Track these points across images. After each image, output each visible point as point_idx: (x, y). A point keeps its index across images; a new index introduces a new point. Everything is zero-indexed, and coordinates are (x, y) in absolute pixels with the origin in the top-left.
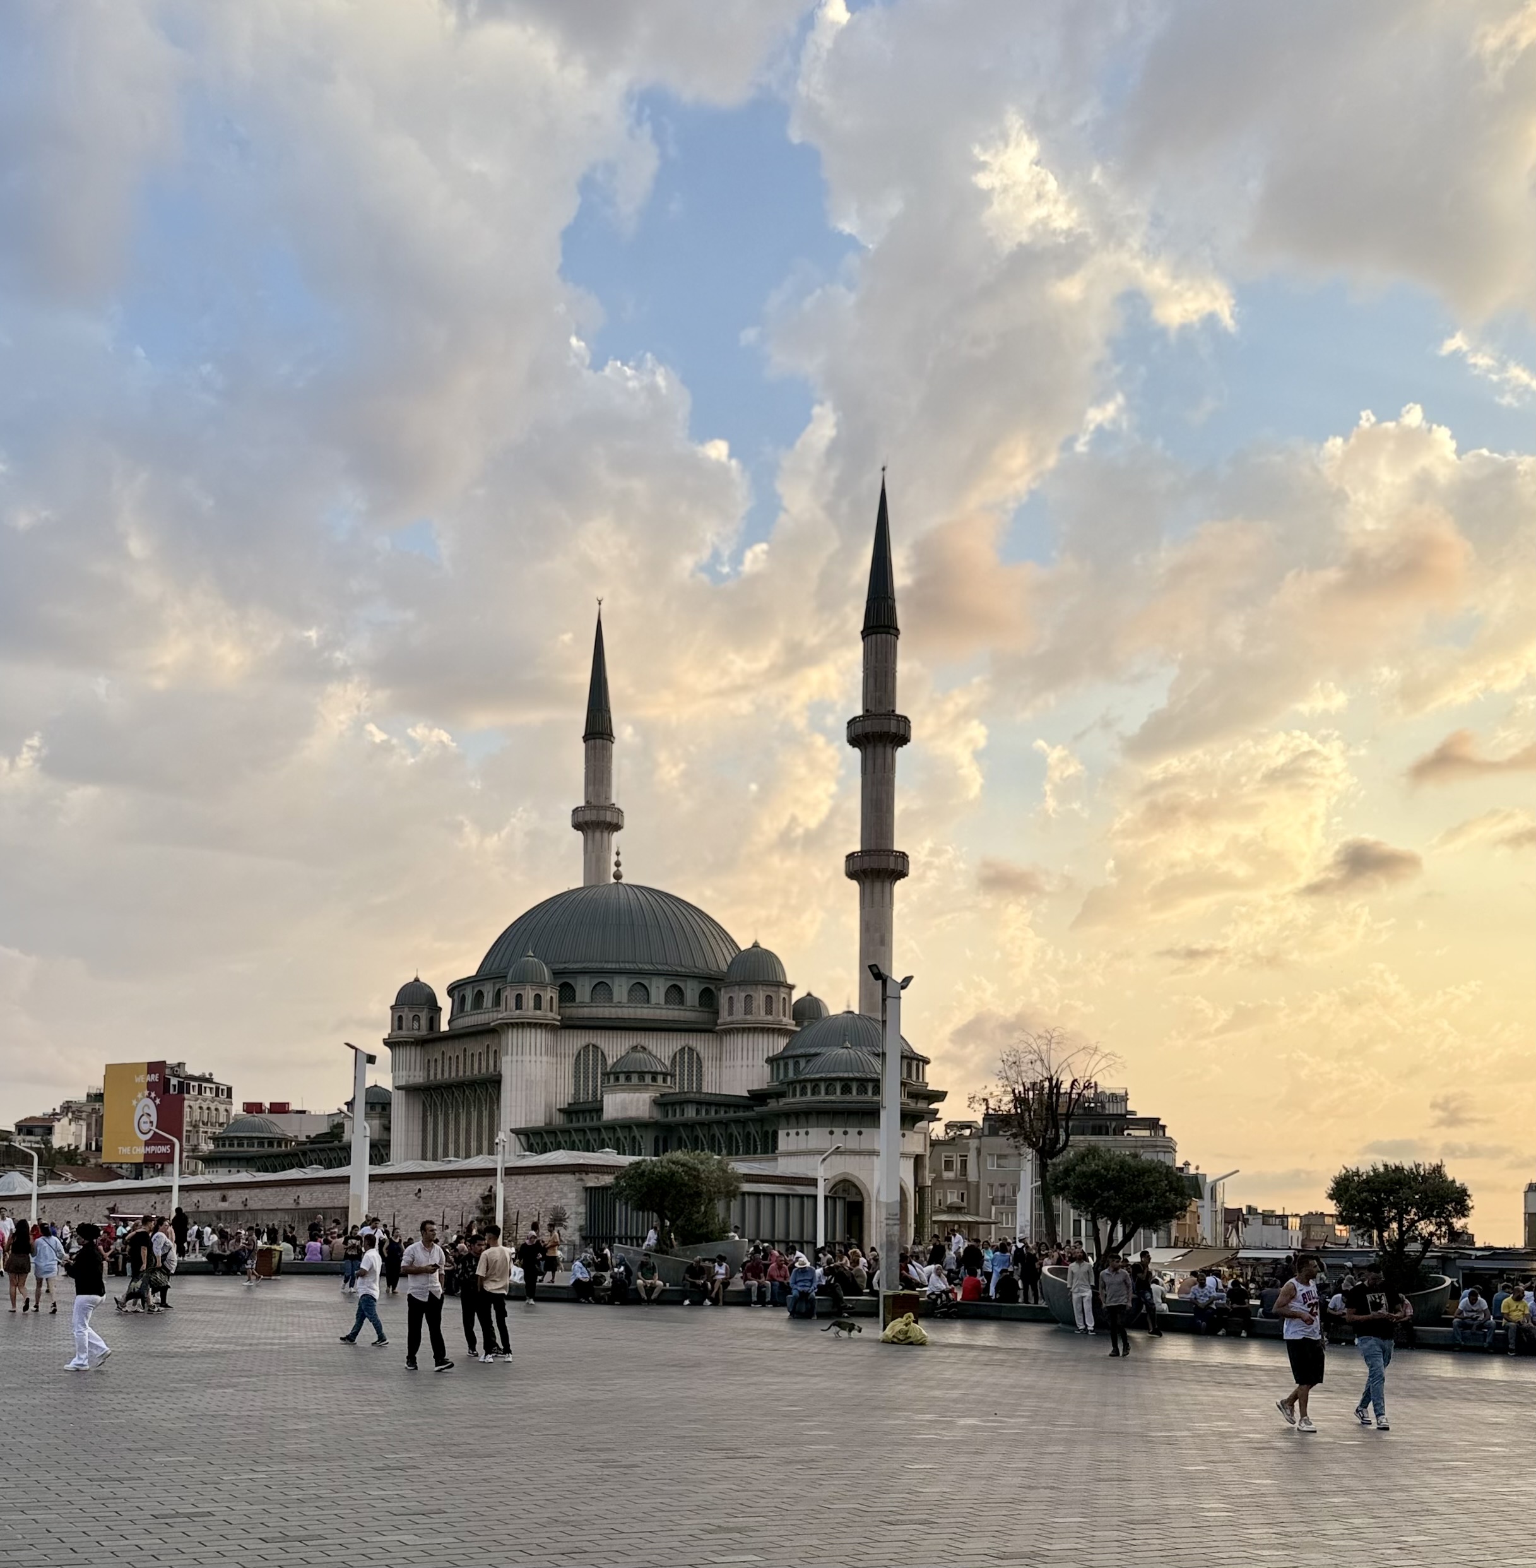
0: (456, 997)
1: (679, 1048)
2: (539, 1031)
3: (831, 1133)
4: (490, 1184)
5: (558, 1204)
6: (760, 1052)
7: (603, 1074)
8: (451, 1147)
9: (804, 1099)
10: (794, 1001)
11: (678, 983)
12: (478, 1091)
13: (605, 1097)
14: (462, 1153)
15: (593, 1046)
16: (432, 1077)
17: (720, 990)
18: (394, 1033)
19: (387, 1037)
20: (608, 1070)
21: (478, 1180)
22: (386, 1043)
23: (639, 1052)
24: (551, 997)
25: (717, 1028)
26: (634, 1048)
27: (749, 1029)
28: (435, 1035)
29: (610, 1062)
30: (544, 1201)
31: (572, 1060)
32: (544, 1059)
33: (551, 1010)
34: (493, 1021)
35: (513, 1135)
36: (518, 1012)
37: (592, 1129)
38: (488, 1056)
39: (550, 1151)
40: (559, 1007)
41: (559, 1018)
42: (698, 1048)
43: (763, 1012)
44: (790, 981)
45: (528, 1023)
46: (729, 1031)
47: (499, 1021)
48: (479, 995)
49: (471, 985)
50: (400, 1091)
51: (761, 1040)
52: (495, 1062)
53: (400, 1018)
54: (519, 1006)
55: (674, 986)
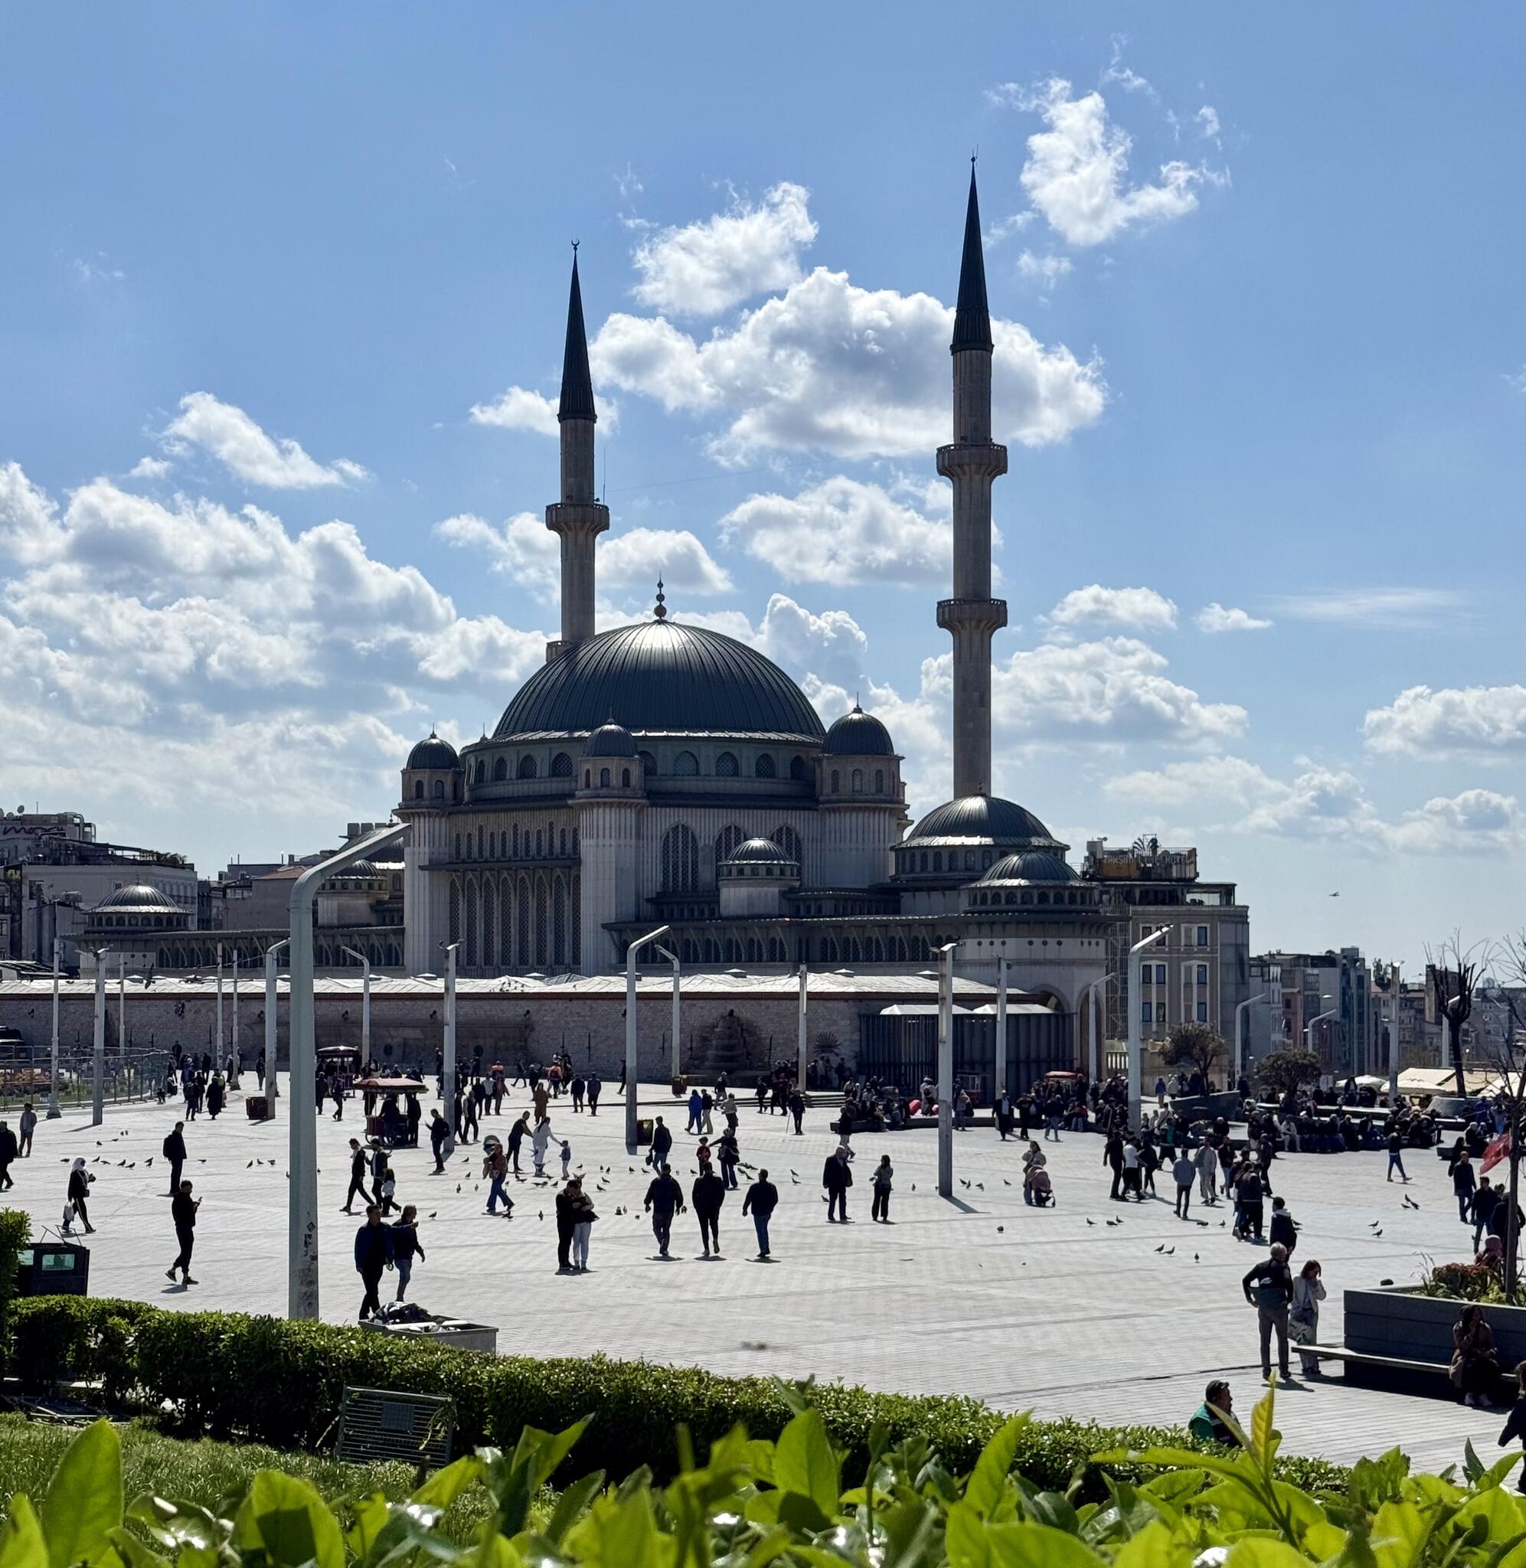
3: (1031, 943)
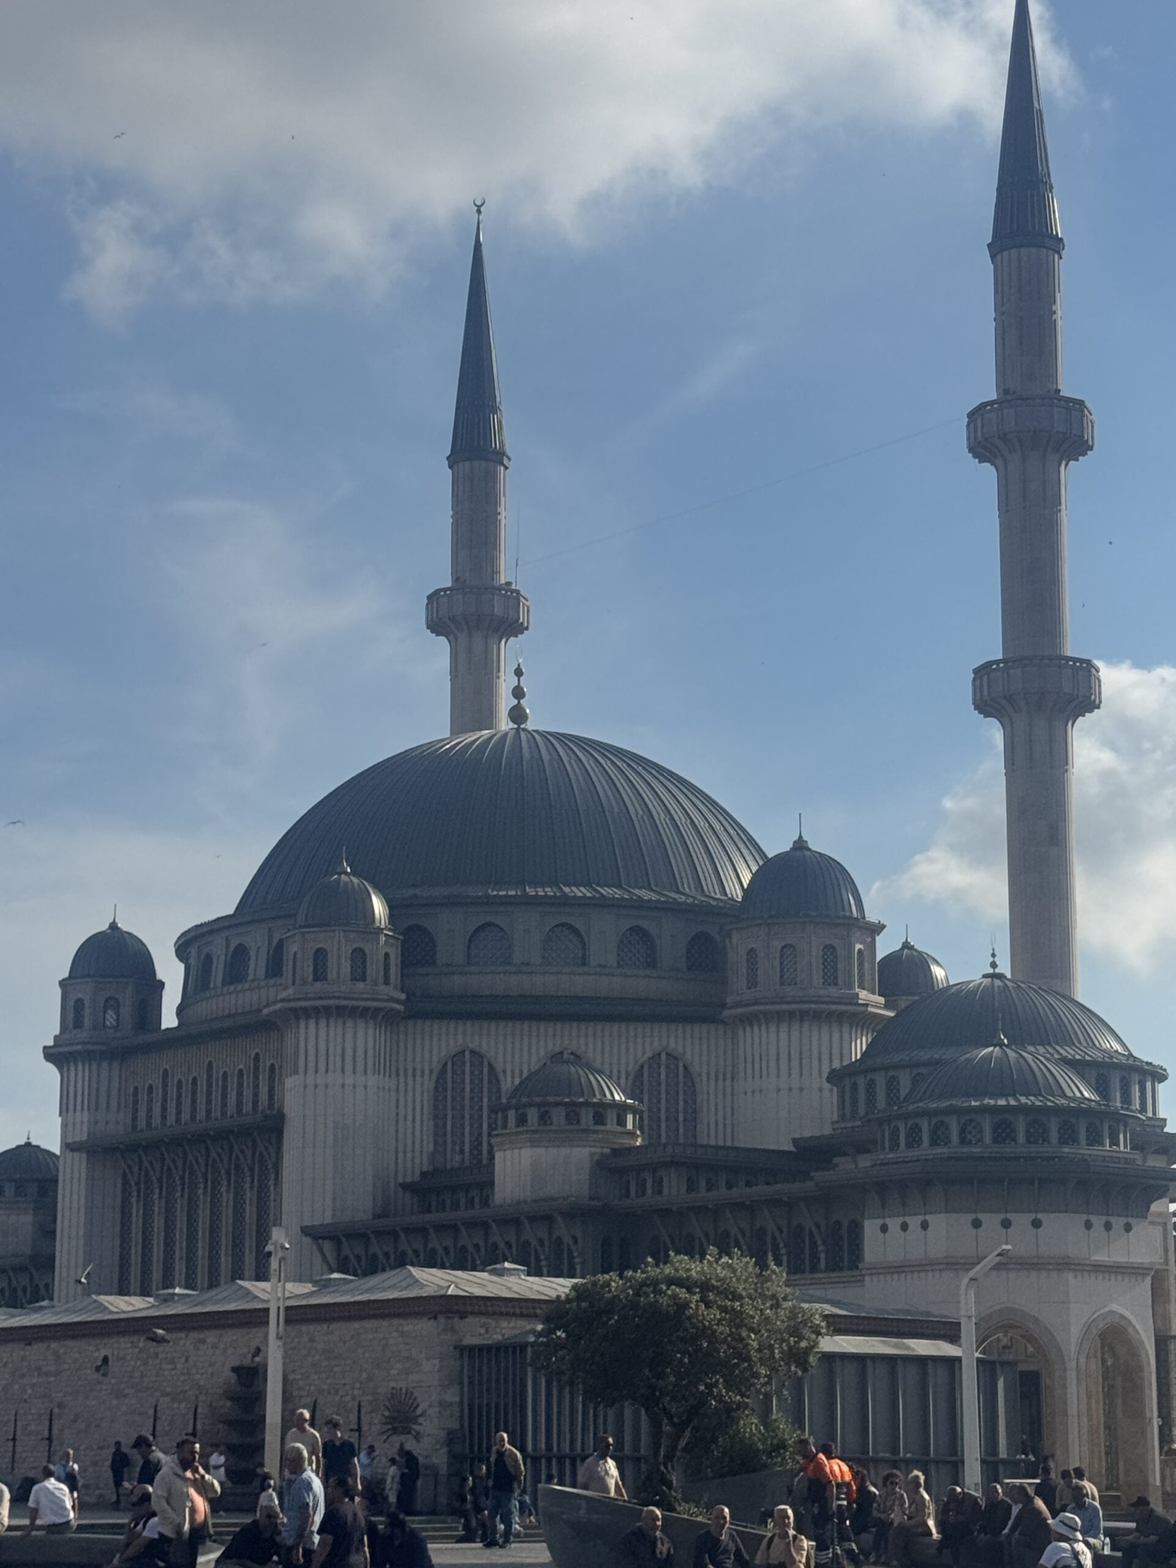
0: (192, 961)
1: (649, 1054)
2: (361, 1024)
4: (254, 1344)
5: (402, 1385)
6: (815, 1062)
7: (493, 1110)
8: (180, 1267)
9: (914, 1153)
10: (880, 955)
11: (644, 924)
12: (236, 1150)
13: (498, 1156)
14: (202, 1278)
15: (472, 1052)
16: (142, 1124)
17: (729, 935)
18: (67, 1036)
19: (51, 1043)
20: (504, 1101)
21: (231, 1336)
22: (50, 1055)
23: (567, 1062)
24: (387, 955)
25: (726, 1013)
26: (557, 1057)
27: (791, 1014)
28: (150, 1038)
29: (508, 1084)
30: (370, 1379)
31: (429, 1084)
32: (372, 1080)
33: (387, 982)
34: (268, 1005)
35: (307, 1240)
36: (318, 984)
37: (472, 1224)
38: (256, 1077)
39: (384, 1270)
40: (402, 975)
41: (403, 997)
42: (688, 1056)
43: (817, 978)
44: (872, 916)
45: (338, 1007)
46: (748, 1020)
47: (279, 1006)
48: (240, 953)
49: (224, 934)
50: (76, 1154)
51: (815, 1035)
52: (271, 1090)
53: (79, 1004)
54: (320, 974)
55: (635, 929)
